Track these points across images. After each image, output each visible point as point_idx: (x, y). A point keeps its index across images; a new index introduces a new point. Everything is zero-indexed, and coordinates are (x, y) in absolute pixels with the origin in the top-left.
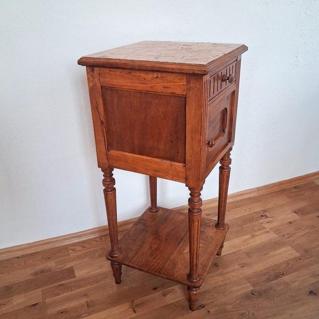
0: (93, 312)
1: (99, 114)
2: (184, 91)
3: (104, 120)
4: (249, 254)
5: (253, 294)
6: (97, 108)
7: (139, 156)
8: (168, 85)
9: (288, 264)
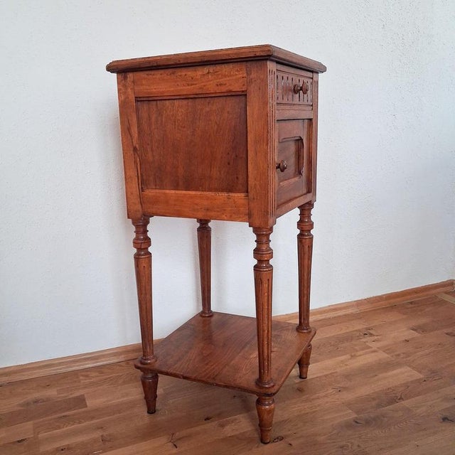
0: (111, 448)
1: (131, 136)
2: (244, 85)
3: (137, 146)
4: (348, 376)
5: (356, 422)
6: (129, 129)
7: (184, 192)
8: (223, 80)
9: (408, 387)
